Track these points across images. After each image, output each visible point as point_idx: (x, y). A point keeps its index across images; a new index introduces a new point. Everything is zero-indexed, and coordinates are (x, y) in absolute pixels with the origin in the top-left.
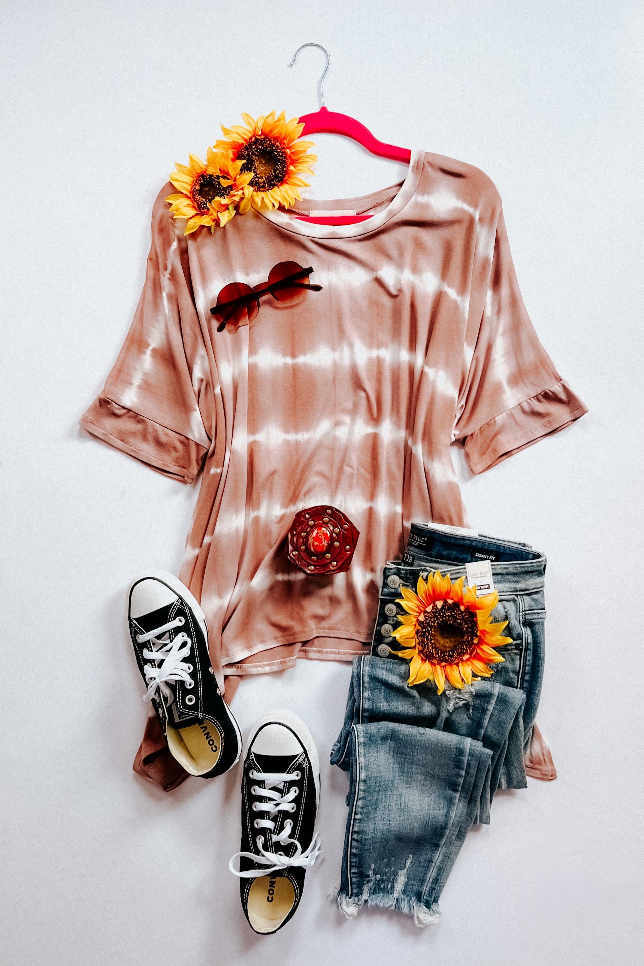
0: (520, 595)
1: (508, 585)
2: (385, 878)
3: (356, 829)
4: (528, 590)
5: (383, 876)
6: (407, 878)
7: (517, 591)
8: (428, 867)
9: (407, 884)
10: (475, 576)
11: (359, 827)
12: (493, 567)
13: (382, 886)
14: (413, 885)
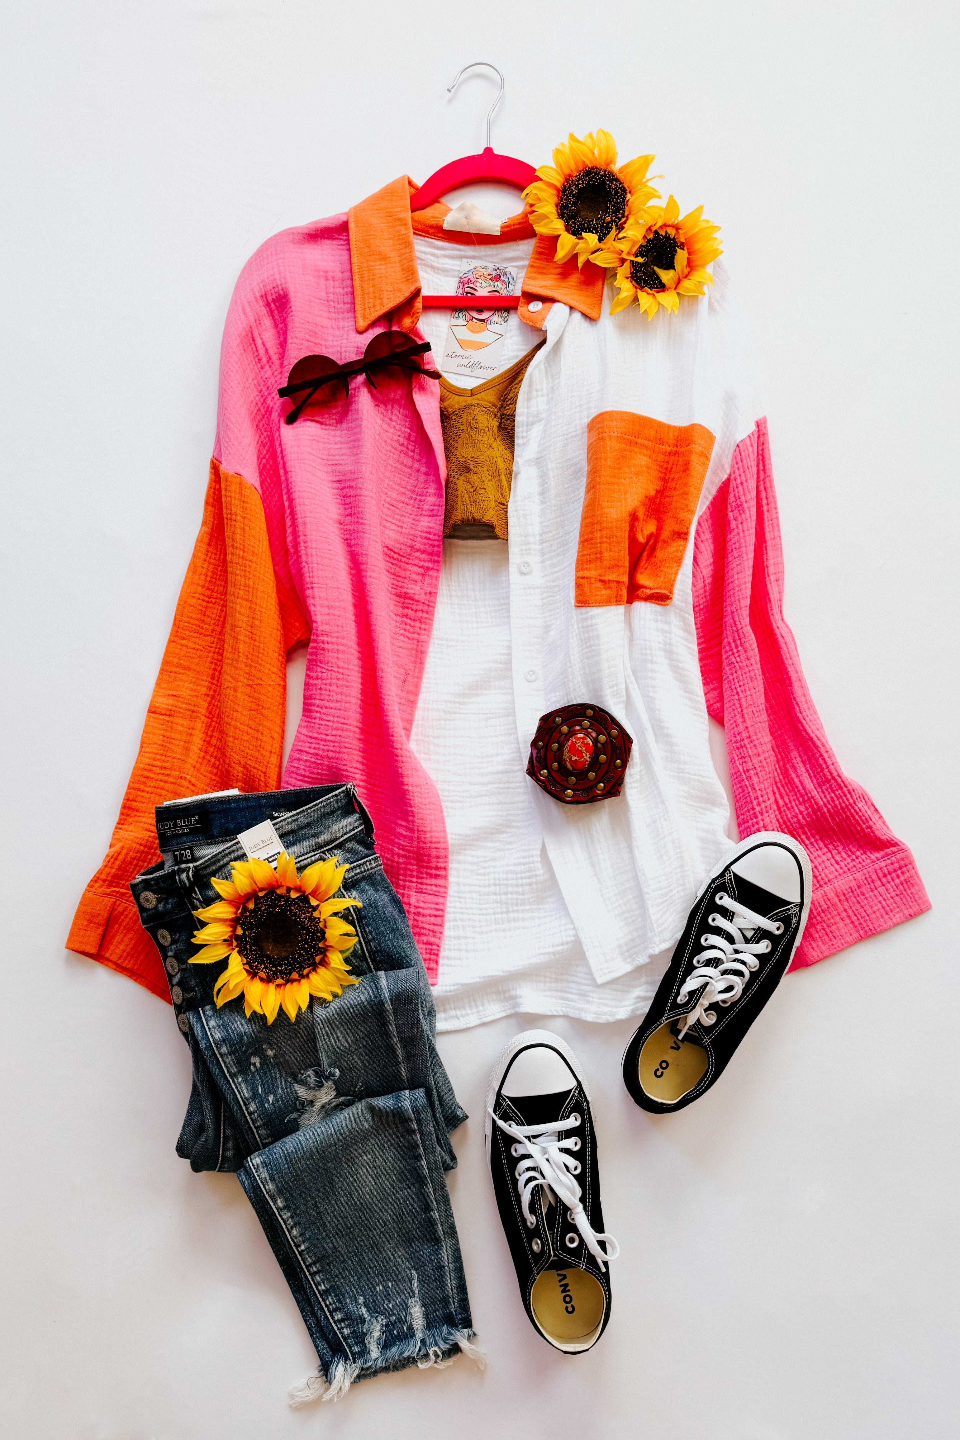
0: (327, 850)
1: (305, 843)
2: (393, 1318)
3: (309, 1261)
4: (336, 840)
5: (390, 1316)
6: (423, 1306)
7: (321, 847)
8: (441, 1277)
9: (427, 1316)
10: (257, 848)
11: (311, 1257)
12: (277, 826)
13: (395, 1332)
14: (435, 1311)
